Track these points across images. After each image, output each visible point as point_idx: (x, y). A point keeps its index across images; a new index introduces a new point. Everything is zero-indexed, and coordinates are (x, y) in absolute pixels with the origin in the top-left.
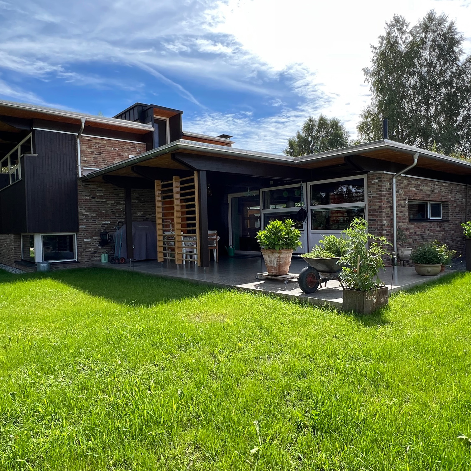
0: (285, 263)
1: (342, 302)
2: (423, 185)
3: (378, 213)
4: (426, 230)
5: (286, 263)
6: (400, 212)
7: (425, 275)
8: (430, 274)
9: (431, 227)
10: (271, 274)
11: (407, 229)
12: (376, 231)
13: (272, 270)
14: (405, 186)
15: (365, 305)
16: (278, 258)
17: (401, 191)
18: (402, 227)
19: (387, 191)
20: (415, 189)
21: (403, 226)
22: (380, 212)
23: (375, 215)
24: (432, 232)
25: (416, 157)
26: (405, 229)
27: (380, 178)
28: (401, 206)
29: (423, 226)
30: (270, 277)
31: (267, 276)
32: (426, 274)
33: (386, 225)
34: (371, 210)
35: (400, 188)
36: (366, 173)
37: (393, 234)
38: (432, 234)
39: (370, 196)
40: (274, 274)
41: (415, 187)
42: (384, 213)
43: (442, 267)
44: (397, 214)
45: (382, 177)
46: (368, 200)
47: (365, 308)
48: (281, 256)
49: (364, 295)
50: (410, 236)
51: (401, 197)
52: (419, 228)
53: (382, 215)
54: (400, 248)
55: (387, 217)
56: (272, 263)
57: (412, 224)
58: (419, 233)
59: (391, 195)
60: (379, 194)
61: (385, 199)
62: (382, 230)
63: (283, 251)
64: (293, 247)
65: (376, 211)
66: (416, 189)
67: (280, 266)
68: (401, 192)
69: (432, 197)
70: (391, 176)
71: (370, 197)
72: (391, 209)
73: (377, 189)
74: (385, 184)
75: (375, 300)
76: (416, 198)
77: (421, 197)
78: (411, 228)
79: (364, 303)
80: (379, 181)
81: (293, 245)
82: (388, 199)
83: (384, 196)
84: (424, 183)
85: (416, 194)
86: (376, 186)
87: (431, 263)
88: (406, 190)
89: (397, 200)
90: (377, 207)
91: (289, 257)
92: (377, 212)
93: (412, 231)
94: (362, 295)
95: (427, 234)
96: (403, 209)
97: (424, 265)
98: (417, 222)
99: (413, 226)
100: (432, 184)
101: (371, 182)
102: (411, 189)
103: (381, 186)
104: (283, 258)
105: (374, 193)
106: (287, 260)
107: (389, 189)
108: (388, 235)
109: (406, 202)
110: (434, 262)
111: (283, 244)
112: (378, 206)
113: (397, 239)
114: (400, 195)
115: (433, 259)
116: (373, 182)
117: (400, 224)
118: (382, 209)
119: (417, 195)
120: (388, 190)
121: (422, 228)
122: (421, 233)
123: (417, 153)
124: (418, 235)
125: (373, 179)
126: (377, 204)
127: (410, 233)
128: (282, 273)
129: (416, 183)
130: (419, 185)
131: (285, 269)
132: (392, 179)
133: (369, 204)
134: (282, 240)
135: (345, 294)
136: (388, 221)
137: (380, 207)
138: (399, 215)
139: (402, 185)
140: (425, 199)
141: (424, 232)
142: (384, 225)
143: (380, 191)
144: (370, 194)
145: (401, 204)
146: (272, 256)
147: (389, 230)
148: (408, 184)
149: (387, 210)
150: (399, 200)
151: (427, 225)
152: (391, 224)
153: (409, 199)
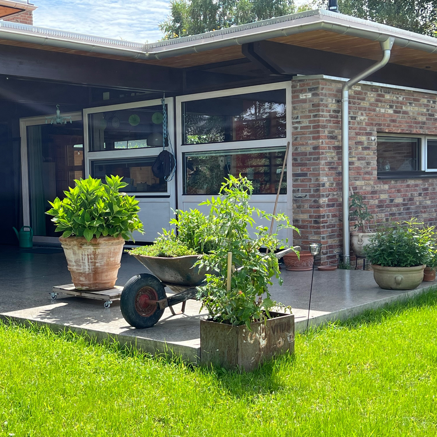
0: (108, 264)
1: (199, 346)
2: (410, 103)
3: (312, 161)
4: (416, 194)
5: (110, 266)
6: (359, 159)
7: (392, 289)
8: (400, 286)
9: (426, 189)
10: (79, 287)
11: (374, 192)
12: (308, 198)
13: (81, 279)
14: (371, 104)
15: (240, 353)
16: (92, 256)
17: (362, 114)
18: (361, 188)
19: (331, 116)
20: (392, 112)
21: (364, 188)
22: (315, 159)
23: (305, 165)
24: (428, 198)
25: (388, 46)
26: (368, 193)
27: (317, 88)
28: (360, 147)
29: (408, 186)
30: (76, 294)
31: (72, 293)
32: (394, 286)
33: (327, 185)
34: (298, 154)
35: (360, 109)
36: (288, 78)
37: (341, 205)
38: (429, 202)
39: (296, 125)
40: (84, 288)
41: (391, 107)
42: (323, 162)
43: (426, 271)
44: (350, 163)
45: (321, 86)
46: (293, 134)
47: (240, 360)
48: (99, 251)
49: (237, 333)
50: (379, 207)
51: (360, 129)
52: (399, 191)
53: (319, 164)
54: (356, 233)
55: (330, 169)
56: (80, 266)
57: (385, 183)
58: (399, 200)
59: (339, 124)
60: (314, 121)
61: (326, 132)
62: (319, 196)
63: (101, 241)
64: (123, 232)
65: (308, 156)
66: (395, 112)
67: (96, 272)
68: (362, 118)
69: (428, 128)
70: (340, 86)
71: (296, 128)
72: (338, 153)
73: (310, 111)
74: (327, 101)
75: (263, 343)
76: (394, 130)
77: (405, 128)
78: (382, 192)
79: (238, 350)
80: (313, 95)
81: (121, 230)
82: (332, 132)
83: (324, 127)
84: (413, 99)
85: (394, 121)
86: (308, 106)
87: (403, 263)
88: (373, 113)
89: (353, 134)
90: (309, 149)
91: (115, 254)
92: (309, 160)
93: (383, 197)
94: (234, 333)
95: (418, 203)
96: (366, 152)
97: (389, 268)
98: (396, 179)
99: (386, 187)
100: (429, 101)
101: (298, 96)
102: (383, 110)
103: (319, 105)
104: (103, 255)
105: (304, 120)
106: (112, 259)
107: (334, 111)
108: (333, 205)
109: (373, 138)
110: (409, 262)
111: (101, 226)
112: (312, 146)
113: (350, 214)
114: (359, 123)
115: (406, 257)
116: (302, 97)
117: (358, 183)
118: (318, 153)
119: (397, 124)
120: (332, 113)
121: (407, 191)
122: (404, 200)
123: (390, 37)
124: (397, 205)
125: (302, 91)
126: (310, 142)
127: (381, 201)
128: (101, 286)
129: (395, 98)
130: (402, 103)
131: (109, 277)
132: (341, 91)
133: (295, 142)
134: (99, 219)
135: (204, 330)
136: (332, 178)
137: (315, 148)
138: (357, 164)
139: (365, 104)
140: (414, 131)
141: (411, 199)
142: (323, 185)
143: (315, 116)
144: (297, 122)
145: (360, 143)
146: (80, 252)
147: (334, 195)
148: (377, 100)
149: (330, 155)
150: (357, 134)
151: (416, 185)
152: (338, 184)
153: (378, 132)
